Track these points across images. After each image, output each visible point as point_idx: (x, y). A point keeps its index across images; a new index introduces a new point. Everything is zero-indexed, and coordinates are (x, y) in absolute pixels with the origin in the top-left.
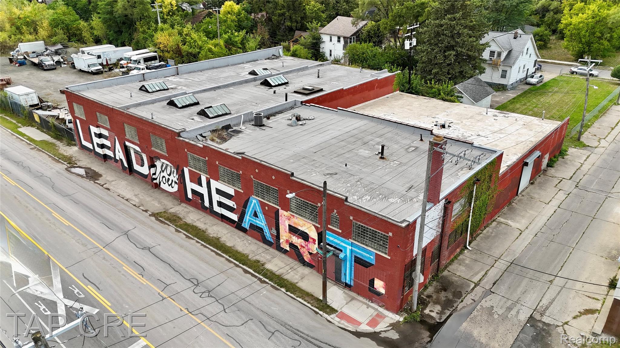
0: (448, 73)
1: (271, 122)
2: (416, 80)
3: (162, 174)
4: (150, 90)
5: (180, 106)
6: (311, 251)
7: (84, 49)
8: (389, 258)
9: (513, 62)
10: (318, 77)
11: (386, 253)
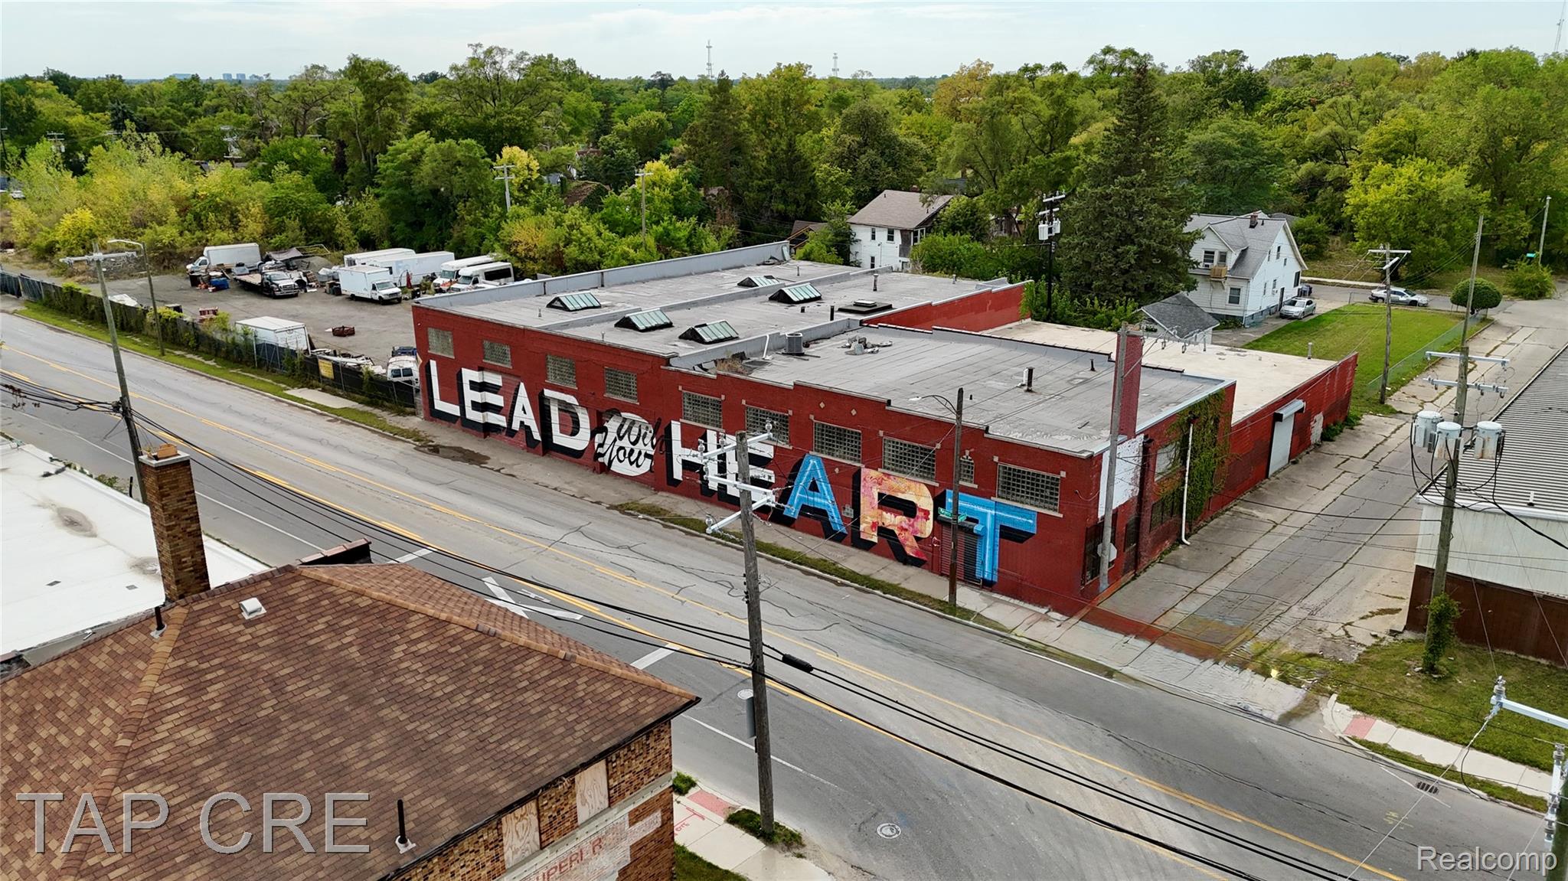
0: (1125, 289)
1: (812, 350)
2: (1062, 301)
3: (619, 443)
4: (571, 307)
5: (642, 327)
6: (919, 535)
7: (353, 256)
8: (1061, 516)
9: (1250, 271)
10: (875, 290)
11: (1055, 510)
